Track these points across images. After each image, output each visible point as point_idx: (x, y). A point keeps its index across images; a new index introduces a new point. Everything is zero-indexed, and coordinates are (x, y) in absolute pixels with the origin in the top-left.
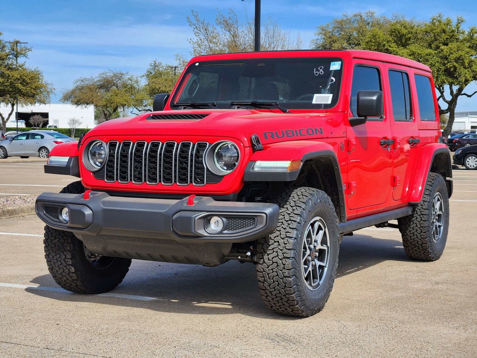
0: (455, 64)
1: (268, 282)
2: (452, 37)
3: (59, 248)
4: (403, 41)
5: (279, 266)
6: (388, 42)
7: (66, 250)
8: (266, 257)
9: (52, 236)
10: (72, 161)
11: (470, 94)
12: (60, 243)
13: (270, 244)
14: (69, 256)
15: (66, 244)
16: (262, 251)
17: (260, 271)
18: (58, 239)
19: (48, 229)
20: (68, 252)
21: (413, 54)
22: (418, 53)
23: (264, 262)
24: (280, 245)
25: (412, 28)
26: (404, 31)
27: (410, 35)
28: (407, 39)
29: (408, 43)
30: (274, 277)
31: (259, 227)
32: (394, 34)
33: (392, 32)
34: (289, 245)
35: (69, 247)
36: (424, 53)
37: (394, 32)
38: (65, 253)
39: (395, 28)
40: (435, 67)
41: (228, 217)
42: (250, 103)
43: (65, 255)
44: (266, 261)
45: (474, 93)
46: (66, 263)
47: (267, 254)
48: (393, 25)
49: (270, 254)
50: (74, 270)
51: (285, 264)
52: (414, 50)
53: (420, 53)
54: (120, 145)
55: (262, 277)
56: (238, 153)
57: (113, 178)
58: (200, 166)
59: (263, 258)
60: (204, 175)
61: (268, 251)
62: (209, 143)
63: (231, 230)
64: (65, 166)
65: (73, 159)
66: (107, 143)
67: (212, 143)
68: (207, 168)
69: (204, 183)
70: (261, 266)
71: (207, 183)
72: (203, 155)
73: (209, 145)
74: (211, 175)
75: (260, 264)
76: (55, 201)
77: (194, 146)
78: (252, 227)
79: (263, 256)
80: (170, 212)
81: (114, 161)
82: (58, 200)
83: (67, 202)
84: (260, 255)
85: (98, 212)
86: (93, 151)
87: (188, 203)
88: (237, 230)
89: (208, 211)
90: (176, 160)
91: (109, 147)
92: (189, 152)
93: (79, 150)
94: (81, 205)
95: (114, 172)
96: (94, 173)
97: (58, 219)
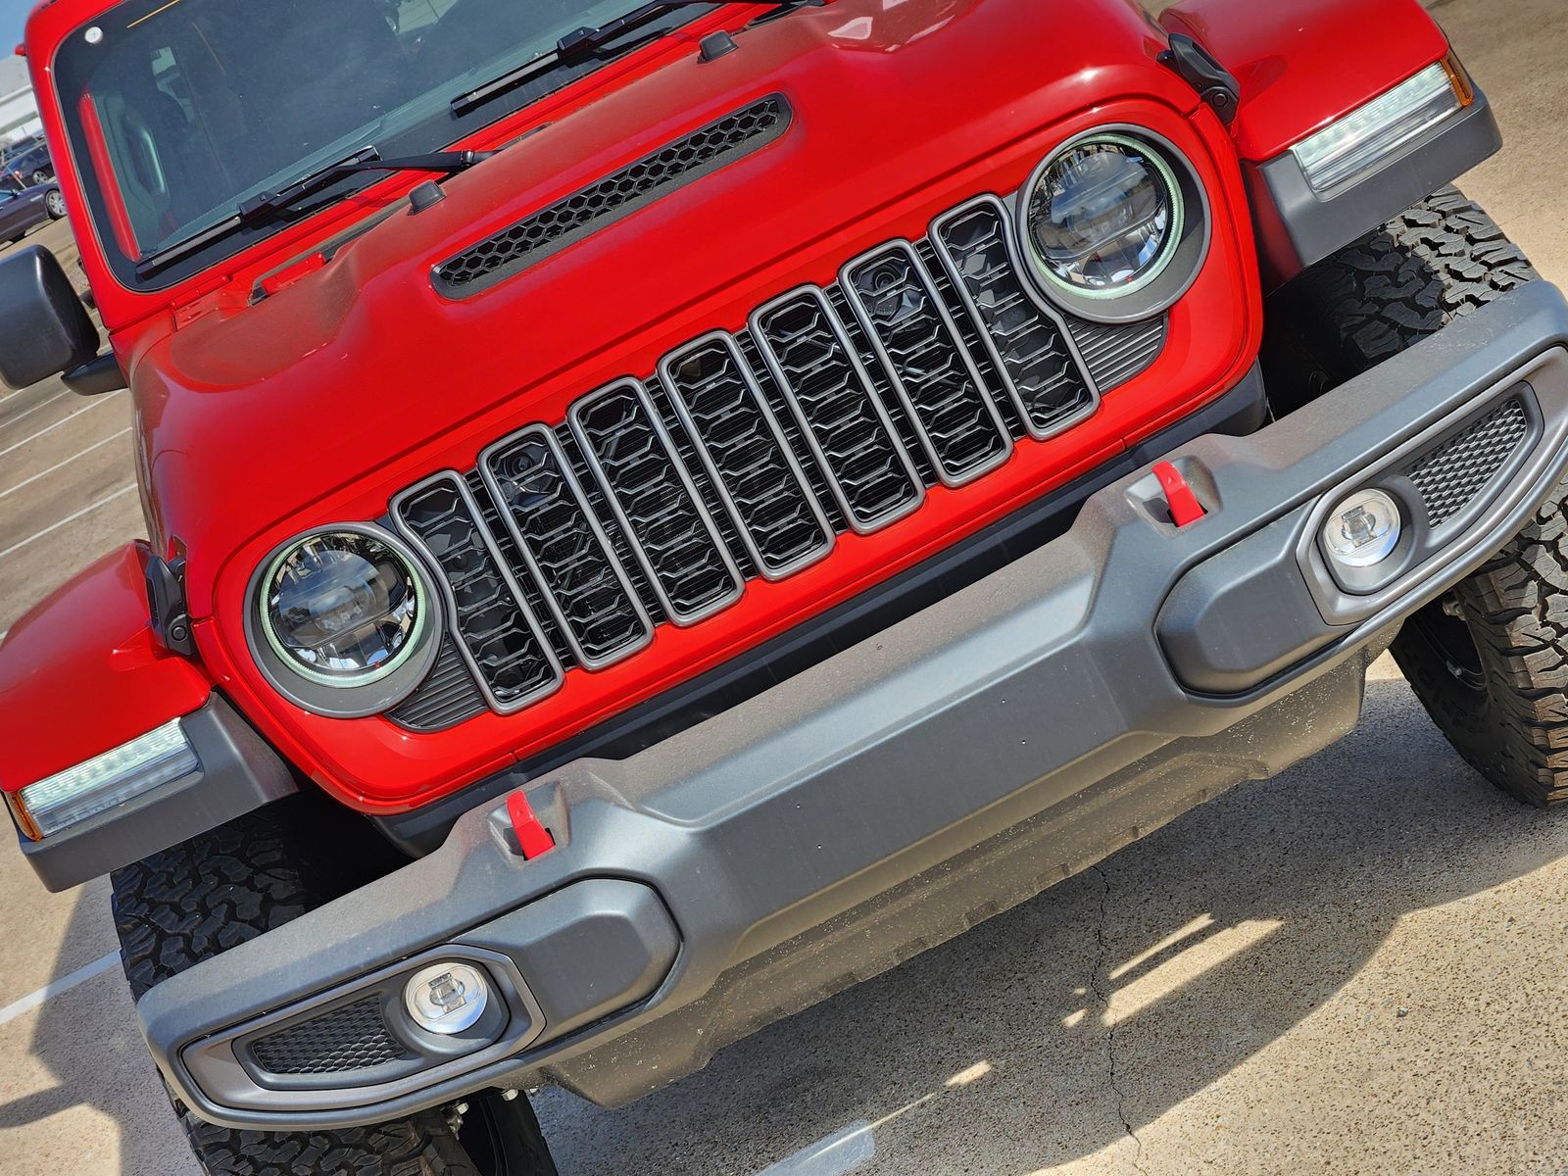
10: (220, 724)
17: (1536, 643)
23: (1546, 589)
31: (1558, 427)
41: (1412, 463)
42: (554, 57)
49: (1561, 535)
54: (480, 482)
55: (1555, 668)
56: (1146, 163)
57: (536, 669)
58: (1025, 328)
59: (1535, 576)
60: (1070, 357)
61: (1544, 527)
62: (1000, 196)
63: (1446, 513)
64: (198, 777)
65: (212, 713)
66: (381, 517)
67: (1019, 186)
68: (1068, 316)
69: (1087, 397)
70: (1534, 616)
71: (1102, 388)
72: (1010, 267)
73: (1004, 206)
74: (1104, 336)
75: (1527, 611)
76: (341, 974)
77: (927, 248)
78: (1525, 442)
79: (1528, 567)
80: (1129, 613)
81: (502, 580)
82: (360, 959)
83: (446, 932)
84: (1506, 572)
85: (683, 866)
86: (284, 612)
87: (1169, 512)
88: (1473, 497)
89: (1322, 490)
90: (877, 371)
91: (414, 528)
92: (926, 292)
93: (195, 658)
94: (553, 890)
95: (531, 634)
96: (393, 714)
97: (397, 1057)
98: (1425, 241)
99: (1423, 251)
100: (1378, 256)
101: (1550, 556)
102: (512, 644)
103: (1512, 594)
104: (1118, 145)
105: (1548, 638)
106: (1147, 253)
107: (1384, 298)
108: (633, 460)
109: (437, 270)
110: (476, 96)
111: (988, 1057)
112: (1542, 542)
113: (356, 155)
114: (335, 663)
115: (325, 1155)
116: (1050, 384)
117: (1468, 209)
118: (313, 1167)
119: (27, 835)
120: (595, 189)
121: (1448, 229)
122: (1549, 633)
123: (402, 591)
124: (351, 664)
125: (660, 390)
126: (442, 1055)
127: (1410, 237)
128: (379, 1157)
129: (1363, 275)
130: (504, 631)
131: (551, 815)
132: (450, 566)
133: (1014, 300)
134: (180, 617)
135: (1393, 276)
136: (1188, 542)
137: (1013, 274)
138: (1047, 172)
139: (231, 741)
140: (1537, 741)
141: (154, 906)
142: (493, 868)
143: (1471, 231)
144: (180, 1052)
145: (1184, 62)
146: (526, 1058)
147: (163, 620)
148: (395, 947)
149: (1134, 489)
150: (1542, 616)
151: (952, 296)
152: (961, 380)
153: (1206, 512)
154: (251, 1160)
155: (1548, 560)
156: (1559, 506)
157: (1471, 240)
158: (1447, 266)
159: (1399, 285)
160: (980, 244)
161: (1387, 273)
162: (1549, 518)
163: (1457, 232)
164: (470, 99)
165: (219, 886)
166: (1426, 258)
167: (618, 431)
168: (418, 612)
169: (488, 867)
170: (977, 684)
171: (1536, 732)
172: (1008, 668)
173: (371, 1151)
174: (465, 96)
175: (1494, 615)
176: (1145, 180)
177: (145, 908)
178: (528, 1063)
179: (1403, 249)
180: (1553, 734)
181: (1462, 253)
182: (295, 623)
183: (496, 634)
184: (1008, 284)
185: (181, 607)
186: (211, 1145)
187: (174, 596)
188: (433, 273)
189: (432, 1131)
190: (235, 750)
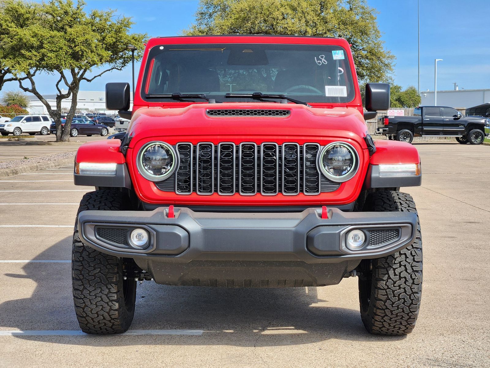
0: (82, 47)
1: (391, 301)
2: (75, 19)
3: (100, 279)
4: (21, 21)
5: (408, 281)
6: (6, 21)
7: (111, 283)
8: (391, 272)
9: (90, 266)
10: (124, 169)
11: (90, 79)
12: (102, 273)
13: (395, 257)
14: (114, 290)
15: (111, 274)
16: (386, 266)
17: (382, 288)
18: (99, 269)
19: (82, 258)
20: (113, 285)
21: (35, 36)
22: (41, 35)
23: (389, 278)
24: (408, 258)
25: (30, 8)
26: (22, 11)
27: (28, 15)
28: (25, 19)
29: (26, 23)
30: (401, 294)
31: (403, 240)
32: (11, 13)
33: (9, 11)
34: (418, 257)
35: (115, 278)
36: (47, 35)
37: (12, 11)
38: (109, 286)
39: (12, 6)
40: (63, 50)
41: (371, 230)
42: (252, 95)
43: (109, 289)
44: (392, 276)
45: (93, 77)
46: (109, 299)
47: (392, 269)
48: (10, 4)
49: (397, 268)
50: (118, 306)
51: (415, 279)
52: (37, 32)
53: (43, 35)
54: (195, 148)
55: (384, 295)
56: (351, 155)
57: (188, 189)
58: (312, 172)
59: (388, 274)
60: (318, 182)
61: (394, 265)
62: (320, 145)
63: (373, 244)
64: (115, 176)
65: (123, 166)
66: (174, 145)
67: (325, 145)
68: (322, 174)
69: (318, 191)
70: (384, 282)
71: (322, 191)
72: (316, 159)
73: (320, 148)
74: (327, 182)
75: (384, 280)
76: (122, 221)
77: (302, 148)
78: (395, 239)
79: (388, 271)
80: (304, 229)
81: (190, 168)
82: (128, 220)
83: (146, 223)
84: (383, 270)
85: (196, 233)
86: (146, 156)
87: (321, 216)
88: (380, 244)
89: (352, 225)
90: (280, 166)
91: (179, 150)
92: (297, 155)
93: (125, 156)
94: (170, 225)
95: (190, 182)
96: (156, 183)
97: (124, 244)
98: (400, 202)
99: (399, 204)
100: (390, 201)
101: (393, 271)
102: (186, 181)
103: (382, 275)
104: (348, 149)
105: (385, 288)
106: (344, 173)
107: (386, 208)
108: (226, 158)
109: (208, 111)
110: (232, 95)
111: (234, 330)
112: (393, 268)
113: (201, 95)
114: (150, 171)
115: (98, 264)
116: (312, 185)
117: (412, 202)
118: (94, 265)
119: (76, 172)
120: (245, 110)
121: (406, 203)
122: (386, 287)
123: (170, 163)
124: (152, 172)
125: (238, 148)
126: (133, 247)
127: (398, 201)
128: (107, 270)
129: (385, 203)
130: (185, 178)
131: (176, 214)
132: (182, 162)
133: (313, 165)
134: (127, 146)
135: (390, 205)
136: (322, 221)
137: (315, 161)
138: (332, 147)
139: (124, 173)
140: (375, 311)
141: (89, 203)
142: (161, 216)
143: (410, 205)
144: (84, 223)
145: (367, 140)
146: (148, 255)
147: (124, 145)
148: (135, 221)
149: (317, 210)
150: (386, 283)
151: (302, 159)
152: (295, 175)
153: (328, 218)
154: (83, 258)
155: (392, 272)
156: (399, 262)
157: (409, 206)
158: (401, 208)
159: (391, 207)
160: (313, 152)
161: (390, 204)
162: (396, 264)
163: (407, 204)
164: (230, 95)
165: (104, 205)
166: (398, 205)
167: (226, 152)
168: (170, 170)
169: (160, 215)
170: (268, 228)
171: (375, 309)
172: (276, 228)
173: (106, 268)
174: (229, 94)
175: (377, 278)
176: (349, 159)
177: (88, 203)
178: (148, 256)
179: (395, 202)
180: (378, 310)
181: (406, 208)
182: (147, 159)
183: (183, 178)
184: (314, 162)
185: (128, 145)
186: (77, 251)
187: (128, 142)
188: (207, 111)
189: (120, 272)
190: (124, 175)
